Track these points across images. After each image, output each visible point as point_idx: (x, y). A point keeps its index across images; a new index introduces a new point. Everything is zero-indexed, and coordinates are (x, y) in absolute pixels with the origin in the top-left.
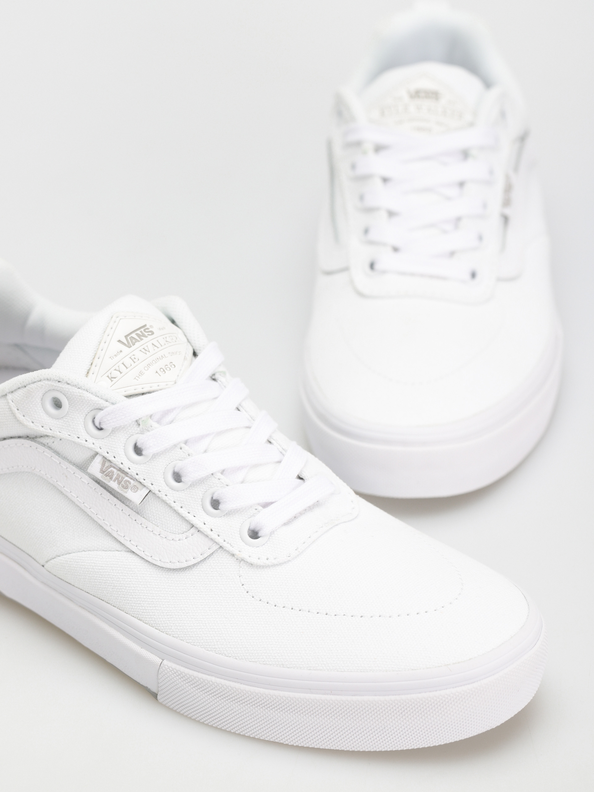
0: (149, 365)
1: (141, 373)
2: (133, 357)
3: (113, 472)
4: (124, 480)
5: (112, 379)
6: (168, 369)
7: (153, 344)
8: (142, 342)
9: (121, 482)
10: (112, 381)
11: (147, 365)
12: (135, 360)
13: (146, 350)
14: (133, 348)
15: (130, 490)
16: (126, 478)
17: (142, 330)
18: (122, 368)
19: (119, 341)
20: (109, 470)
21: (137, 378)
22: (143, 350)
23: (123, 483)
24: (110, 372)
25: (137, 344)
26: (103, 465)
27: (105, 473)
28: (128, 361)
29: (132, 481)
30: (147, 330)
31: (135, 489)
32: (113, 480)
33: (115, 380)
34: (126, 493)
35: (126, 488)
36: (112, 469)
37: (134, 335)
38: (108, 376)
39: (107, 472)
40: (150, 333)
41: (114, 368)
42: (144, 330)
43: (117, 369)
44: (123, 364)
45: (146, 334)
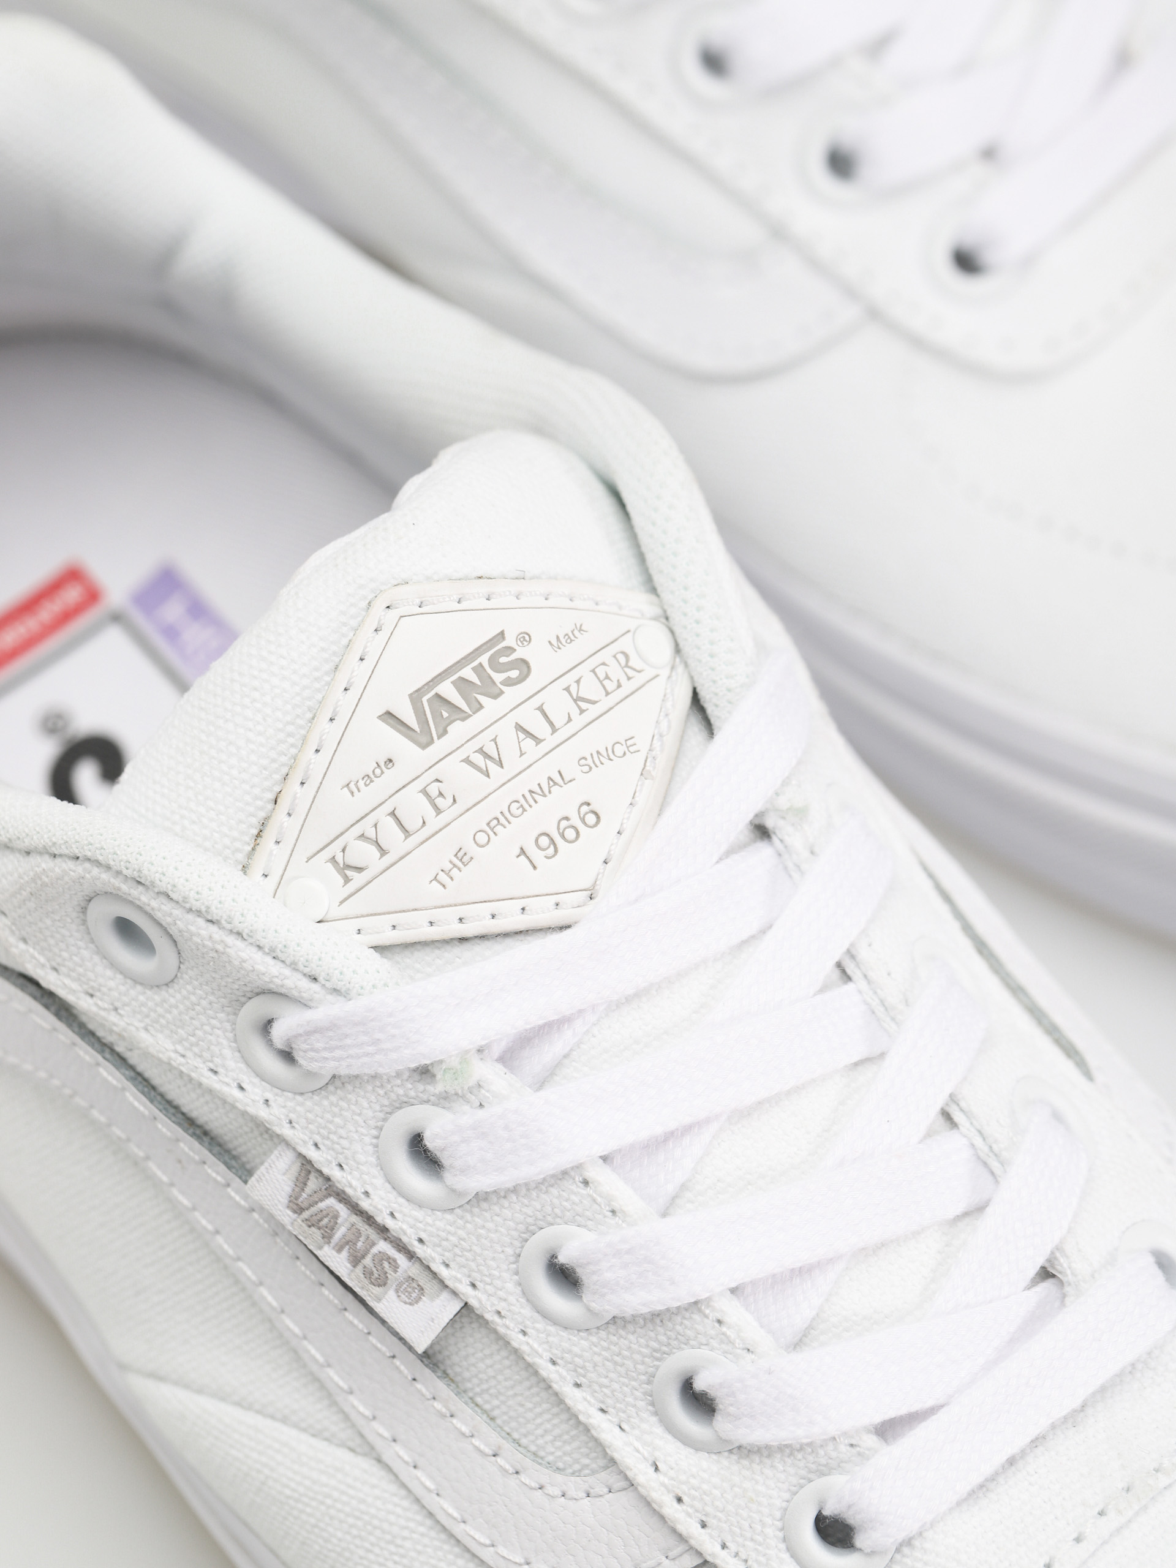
0: (495, 824)
1: (462, 858)
2: (433, 790)
3: (336, 1217)
4: (375, 1250)
5: (349, 873)
6: (570, 834)
7: (519, 728)
8: (477, 721)
9: (363, 1257)
10: (347, 880)
11: (488, 824)
12: (439, 801)
13: (487, 756)
14: (440, 746)
15: (391, 1294)
16: (383, 1246)
17: (484, 659)
18: (390, 833)
19: (389, 716)
20: (322, 1205)
21: (443, 877)
22: (479, 759)
23: (368, 1261)
24: (339, 843)
25: (458, 730)
26: (301, 1183)
27: (306, 1214)
28: (413, 805)
29: (401, 1259)
30: (503, 660)
31: (413, 1292)
32: (332, 1245)
33: (358, 879)
34: (379, 1300)
35: (382, 1282)
36: (331, 1202)
37: (447, 689)
38: (333, 860)
39: (313, 1210)
40: (514, 674)
41: (356, 831)
42: (492, 660)
43: (371, 833)
44: (393, 814)
45: (498, 677)
